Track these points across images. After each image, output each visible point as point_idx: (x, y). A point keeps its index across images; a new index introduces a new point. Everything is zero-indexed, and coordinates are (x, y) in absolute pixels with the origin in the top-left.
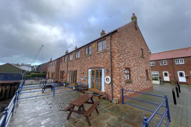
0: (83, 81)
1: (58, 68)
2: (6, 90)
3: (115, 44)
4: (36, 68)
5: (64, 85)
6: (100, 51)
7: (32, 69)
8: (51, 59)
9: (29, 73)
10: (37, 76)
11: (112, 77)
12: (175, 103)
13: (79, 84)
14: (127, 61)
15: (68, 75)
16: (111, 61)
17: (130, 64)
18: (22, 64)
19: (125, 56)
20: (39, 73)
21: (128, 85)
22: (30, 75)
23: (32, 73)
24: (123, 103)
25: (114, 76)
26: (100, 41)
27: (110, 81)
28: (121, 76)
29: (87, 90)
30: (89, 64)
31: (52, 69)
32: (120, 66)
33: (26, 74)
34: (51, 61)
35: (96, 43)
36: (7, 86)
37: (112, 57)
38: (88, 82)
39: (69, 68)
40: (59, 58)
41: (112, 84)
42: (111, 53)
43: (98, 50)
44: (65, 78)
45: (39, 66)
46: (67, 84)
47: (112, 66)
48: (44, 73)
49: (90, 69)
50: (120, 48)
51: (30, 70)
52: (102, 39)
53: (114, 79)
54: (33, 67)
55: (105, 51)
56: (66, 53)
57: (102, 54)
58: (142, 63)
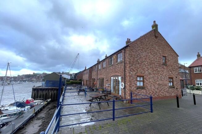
0: (108, 87)
1: (90, 76)
2: (54, 94)
3: (127, 56)
4: (73, 76)
5: (95, 90)
6: (119, 62)
7: (71, 77)
8: (86, 68)
9: (68, 80)
10: (75, 83)
11: (125, 84)
12: (178, 106)
13: (105, 89)
14: (140, 70)
15: (98, 82)
16: (125, 70)
17: (143, 72)
18: (62, 72)
19: (137, 66)
20: (76, 80)
21: (139, 90)
22: (70, 82)
23: (71, 81)
24: (132, 103)
25: (126, 83)
26: (118, 54)
27: (124, 86)
28: (131, 82)
29: (110, 94)
30: (111, 73)
31: (86, 77)
32: (131, 74)
33: (67, 81)
34: (85, 70)
35: (116, 55)
36: (55, 90)
37: (125, 67)
38: (111, 87)
39: (98, 76)
40: (91, 67)
41: (125, 89)
42: (125, 64)
43: (117, 61)
44: (96, 84)
45: (76, 74)
46: (97, 90)
47: (126, 74)
48: (80, 80)
49: (112, 76)
50: (132, 59)
51: (69, 77)
52: (120, 52)
53: (126, 85)
54: (71, 75)
55: (121, 62)
56: (98, 61)
57: (119, 64)
58: (163, 71)
